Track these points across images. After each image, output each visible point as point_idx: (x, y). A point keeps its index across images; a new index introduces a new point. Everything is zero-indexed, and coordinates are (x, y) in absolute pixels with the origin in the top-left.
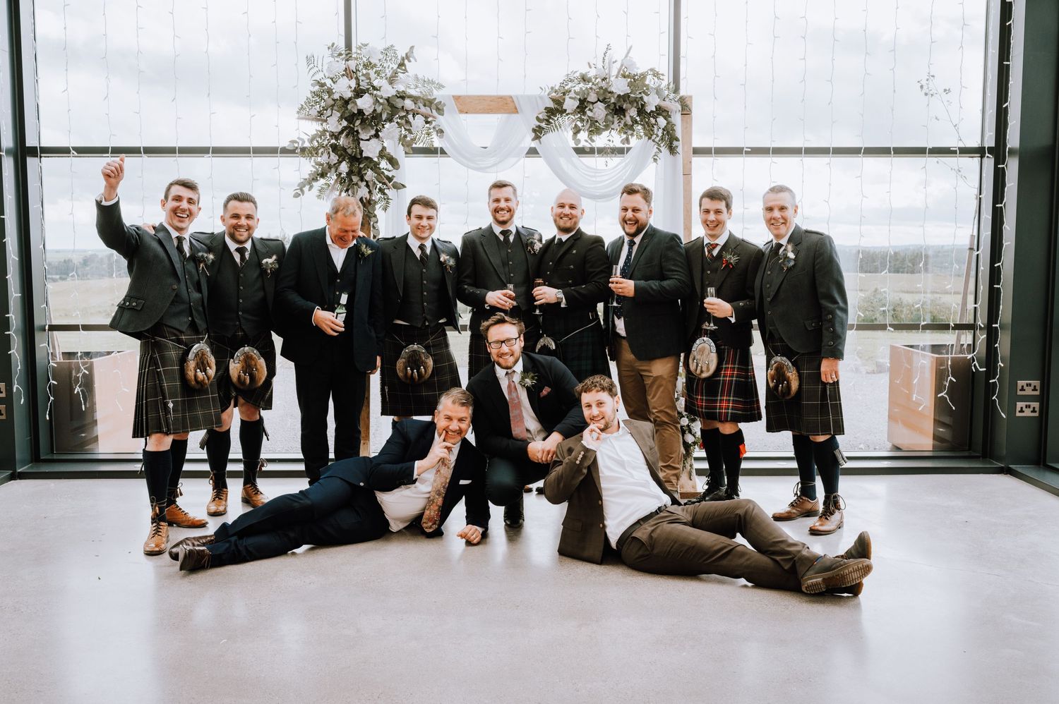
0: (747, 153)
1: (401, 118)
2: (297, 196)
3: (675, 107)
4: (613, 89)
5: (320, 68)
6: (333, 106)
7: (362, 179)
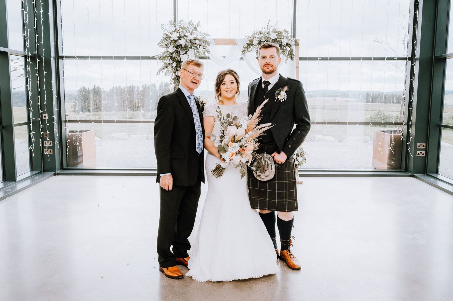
0: (319, 59)
1: (195, 47)
3: (293, 43)
4: (271, 37)
5: (166, 28)
6: (171, 43)
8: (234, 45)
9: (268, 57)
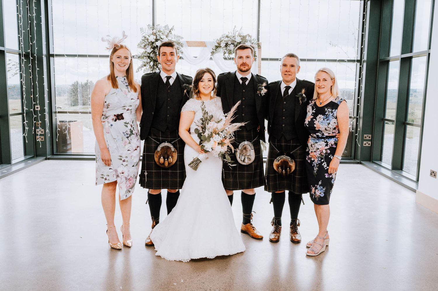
2: (137, 72)
3: (255, 46)
4: (236, 40)
5: (145, 32)
6: (149, 44)
7: (157, 67)
8: (204, 47)
9: (244, 57)
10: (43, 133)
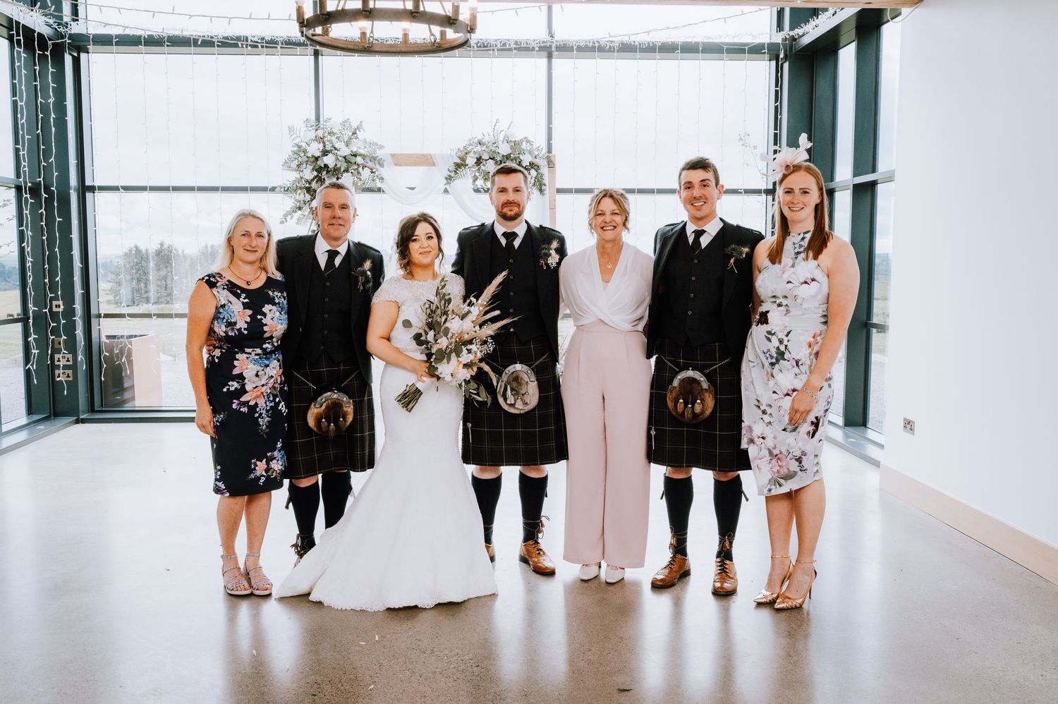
1: (355, 170)
2: (282, 222)
3: (542, 163)
4: (499, 151)
5: (298, 134)
6: (308, 161)
8: (430, 165)
9: (510, 190)
10: (71, 363)
